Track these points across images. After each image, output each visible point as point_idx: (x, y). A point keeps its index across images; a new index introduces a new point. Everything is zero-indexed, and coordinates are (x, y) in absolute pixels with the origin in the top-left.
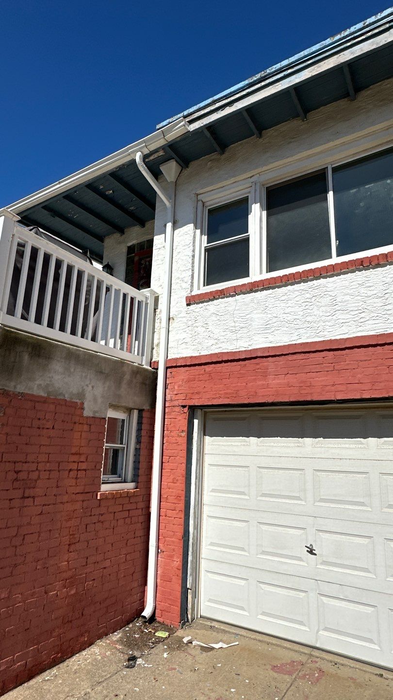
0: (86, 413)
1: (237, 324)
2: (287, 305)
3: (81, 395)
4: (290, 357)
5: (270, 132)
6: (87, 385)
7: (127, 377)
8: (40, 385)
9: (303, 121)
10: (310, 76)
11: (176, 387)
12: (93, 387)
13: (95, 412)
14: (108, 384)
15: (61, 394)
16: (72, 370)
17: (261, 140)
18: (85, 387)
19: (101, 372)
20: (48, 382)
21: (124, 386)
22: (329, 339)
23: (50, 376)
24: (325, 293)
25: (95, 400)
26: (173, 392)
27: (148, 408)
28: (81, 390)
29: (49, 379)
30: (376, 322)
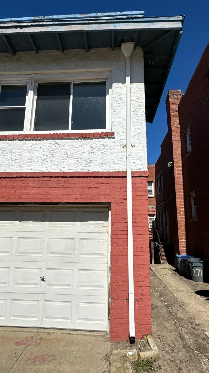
1: (13, 157)
2: (43, 151)
4: (42, 179)
5: (43, 52)
9: (62, 53)
10: (67, 30)
17: (38, 55)
22: (62, 171)
24: (63, 147)
30: (86, 165)
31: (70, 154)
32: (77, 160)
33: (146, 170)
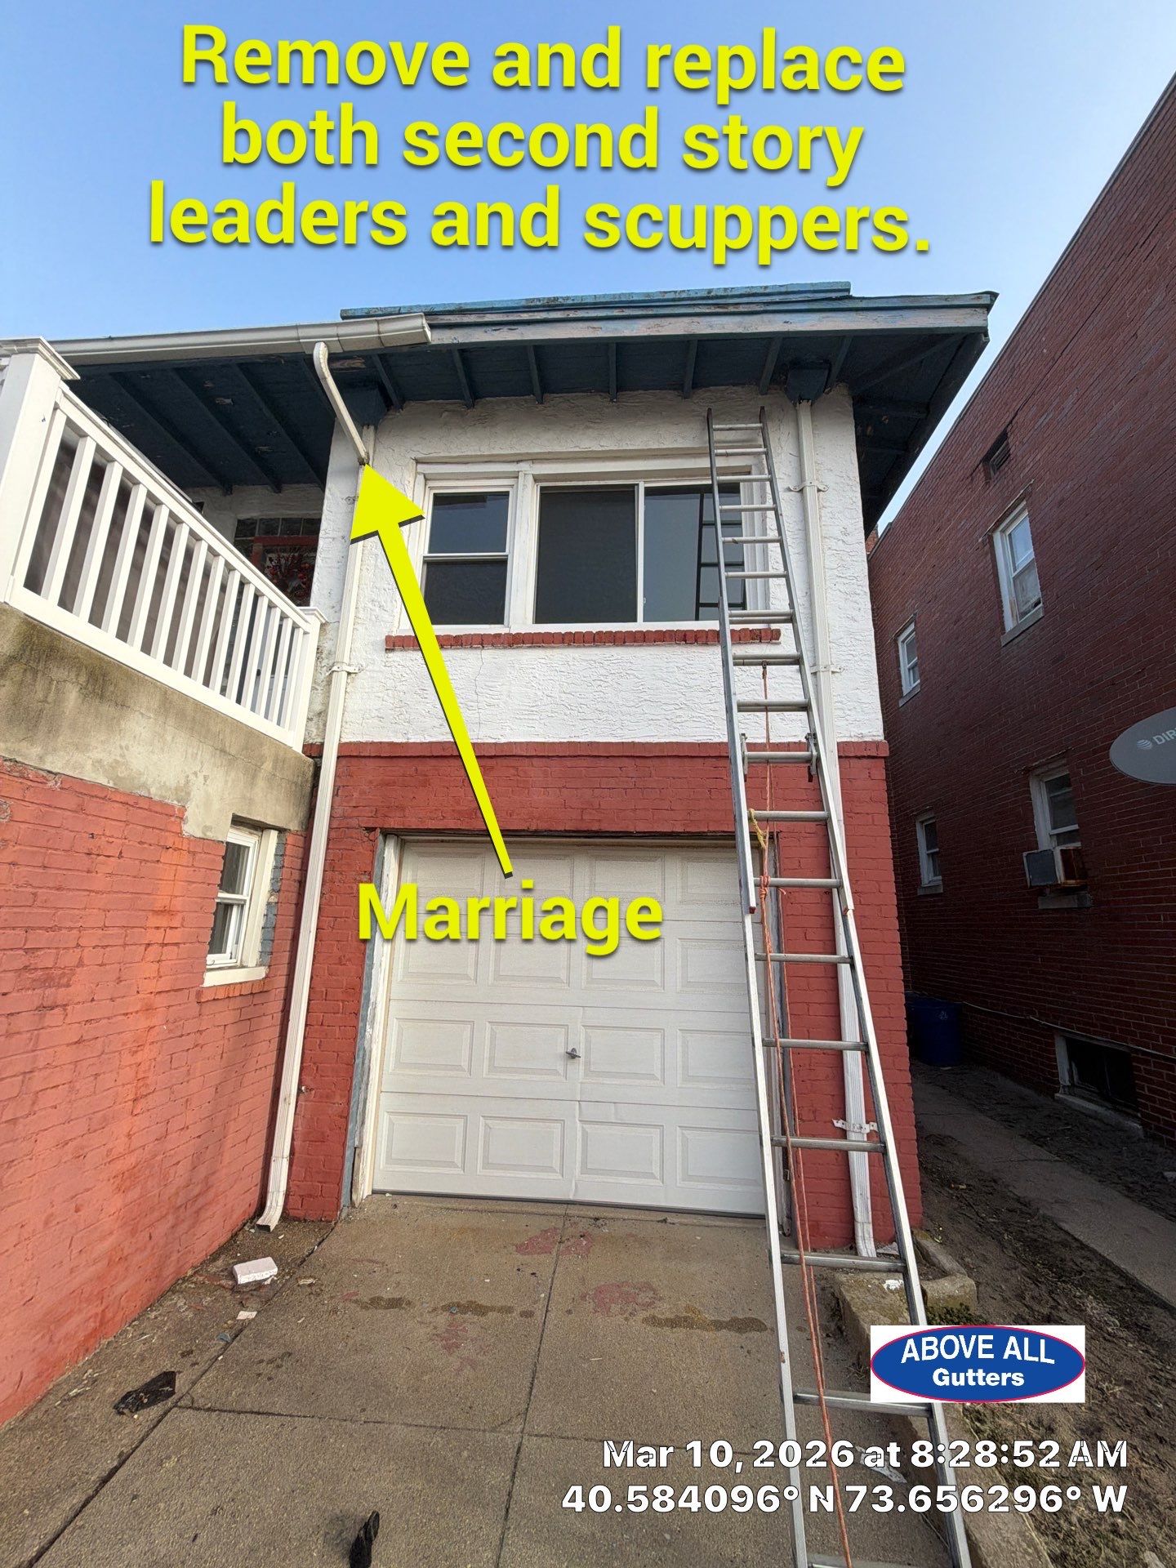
0: (191, 828)
1: (480, 699)
2: (569, 681)
3: (184, 792)
4: (569, 763)
5: (555, 399)
6: (195, 774)
7: (268, 766)
8: (100, 761)
9: (612, 400)
10: (646, 334)
11: (356, 795)
12: (206, 778)
13: (207, 828)
14: (233, 774)
15: (144, 786)
16: (169, 738)
17: (541, 407)
18: (192, 777)
19: (223, 751)
20: (118, 758)
21: (261, 783)
22: (630, 741)
23: (123, 744)
24: (629, 672)
25: (207, 803)
26: (348, 802)
27: (296, 829)
28: (182, 782)
29: (119, 751)
30: (698, 724)
31: (649, 691)
32: (672, 707)
33: (877, 739)
